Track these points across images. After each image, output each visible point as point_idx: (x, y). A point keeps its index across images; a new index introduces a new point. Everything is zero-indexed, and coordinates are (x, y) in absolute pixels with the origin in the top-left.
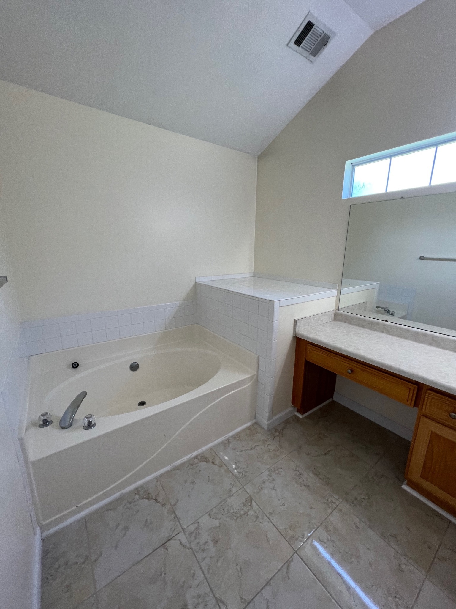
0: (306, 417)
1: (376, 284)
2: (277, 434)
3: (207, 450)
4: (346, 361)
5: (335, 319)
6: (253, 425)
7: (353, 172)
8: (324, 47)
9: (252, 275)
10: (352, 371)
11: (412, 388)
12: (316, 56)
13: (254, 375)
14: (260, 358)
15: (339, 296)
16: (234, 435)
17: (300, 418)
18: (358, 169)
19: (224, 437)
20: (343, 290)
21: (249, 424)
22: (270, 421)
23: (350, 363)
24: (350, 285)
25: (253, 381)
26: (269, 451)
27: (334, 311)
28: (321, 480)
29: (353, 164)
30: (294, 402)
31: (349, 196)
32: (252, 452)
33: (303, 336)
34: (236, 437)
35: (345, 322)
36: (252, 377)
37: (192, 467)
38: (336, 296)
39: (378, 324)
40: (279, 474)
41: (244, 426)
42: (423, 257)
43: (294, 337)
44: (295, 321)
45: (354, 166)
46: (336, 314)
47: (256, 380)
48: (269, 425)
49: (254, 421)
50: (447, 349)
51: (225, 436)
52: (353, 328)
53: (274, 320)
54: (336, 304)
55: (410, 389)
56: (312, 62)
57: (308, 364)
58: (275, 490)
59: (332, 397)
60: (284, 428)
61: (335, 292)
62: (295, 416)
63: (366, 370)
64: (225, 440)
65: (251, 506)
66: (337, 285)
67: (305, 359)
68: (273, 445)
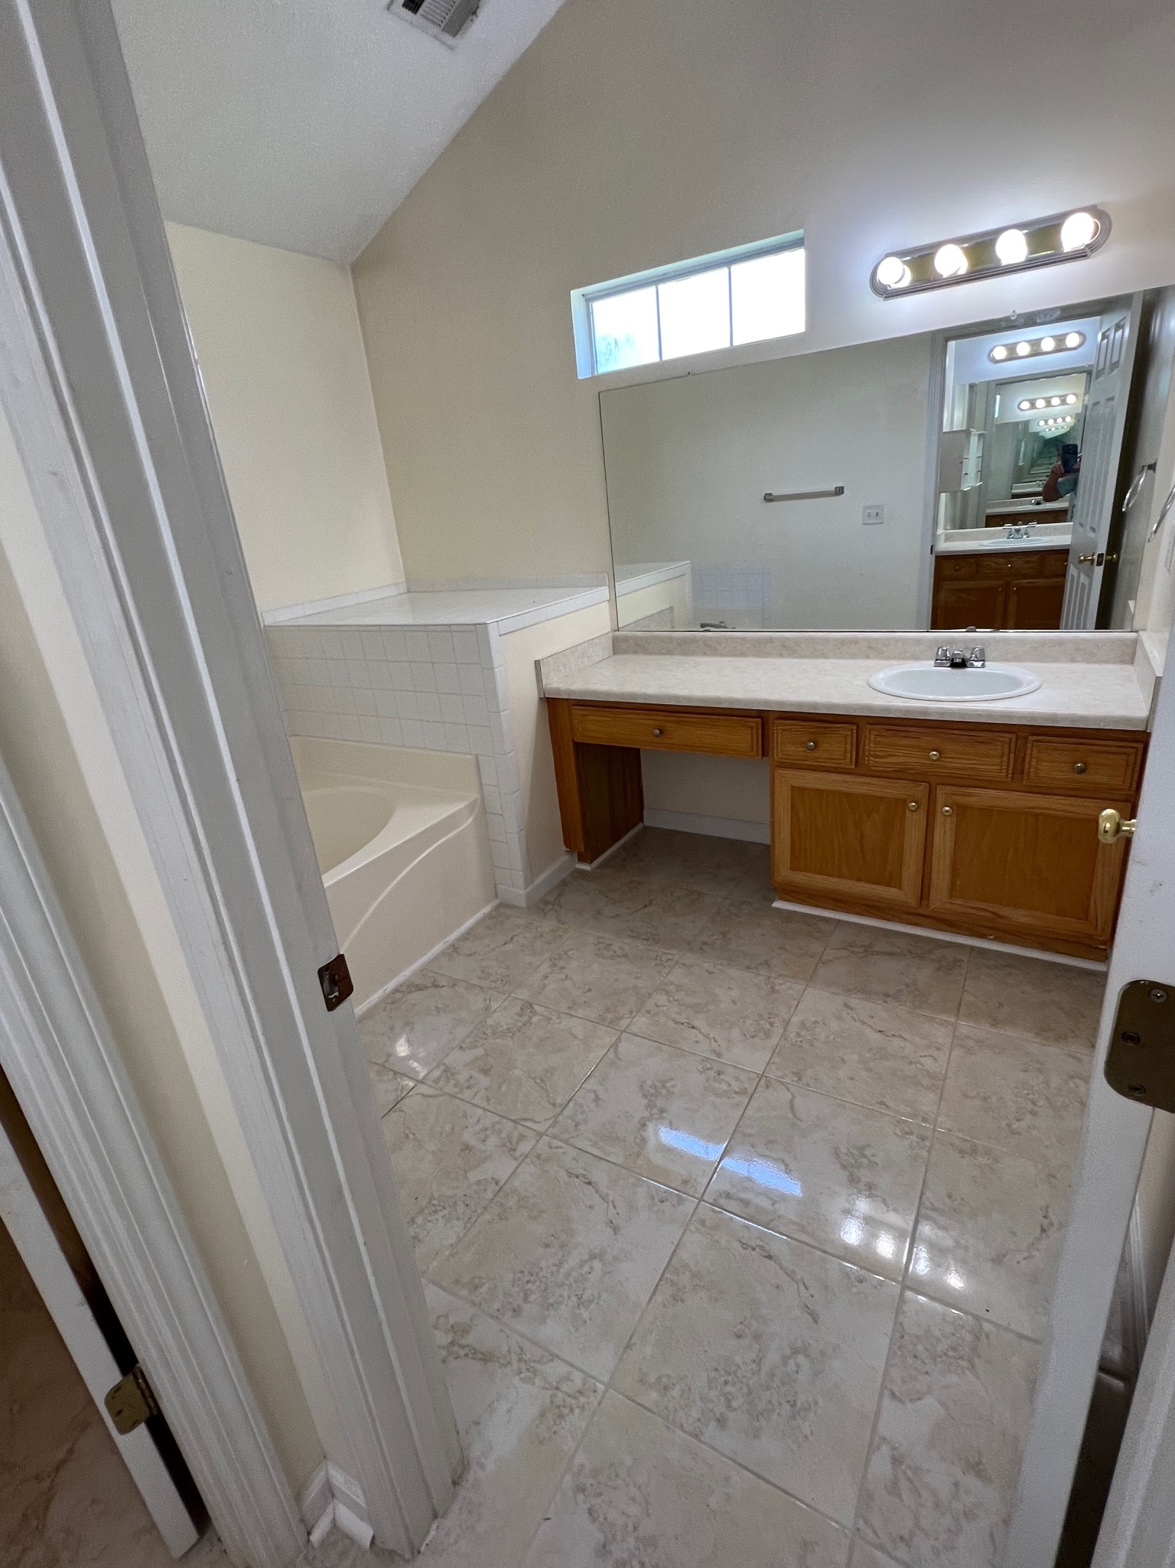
0: (600, 867)
1: (684, 565)
2: (550, 907)
3: (414, 973)
4: (648, 715)
5: (616, 650)
6: (497, 908)
7: (589, 314)
8: (471, 17)
9: (403, 588)
10: (661, 732)
11: (754, 725)
12: (458, 36)
13: (475, 801)
14: (481, 758)
15: (614, 600)
16: (463, 935)
17: (587, 871)
18: (597, 306)
19: (442, 943)
20: (621, 586)
21: (486, 910)
22: (530, 888)
23: (655, 717)
24: (632, 574)
25: (475, 813)
26: (541, 936)
27: (610, 635)
28: (645, 942)
29: (588, 297)
30: (568, 842)
31: (593, 373)
32: (510, 946)
33: (559, 691)
34: (466, 937)
35: (636, 652)
36: (471, 807)
37: (393, 1006)
38: (609, 601)
39: (694, 640)
40: (570, 958)
41: (479, 915)
42: (771, 494)
43: (541, 698)
44: (537, 664)
45: (589, 299)
46: (616, 641)
47: (483, 811)
48: (528, 896)
49: (495, 902)
50: (804, 657)
51: (446, 940)
52: (652, 660)
53: (495, 665)
54: (611, 619)
55: (752, 728)
56: (451, 48)
57: (578, 746)
58: (570, 979)
59: (641, 820)
60: (560, 895)
61: (604, 592)
62: (579, 871)
63: (684, 721)
64: (448, 949)
65: (534, 1013)
66: (605, 577)
67: (573, 741)
68: (547, 925)
